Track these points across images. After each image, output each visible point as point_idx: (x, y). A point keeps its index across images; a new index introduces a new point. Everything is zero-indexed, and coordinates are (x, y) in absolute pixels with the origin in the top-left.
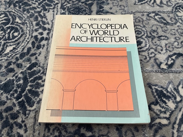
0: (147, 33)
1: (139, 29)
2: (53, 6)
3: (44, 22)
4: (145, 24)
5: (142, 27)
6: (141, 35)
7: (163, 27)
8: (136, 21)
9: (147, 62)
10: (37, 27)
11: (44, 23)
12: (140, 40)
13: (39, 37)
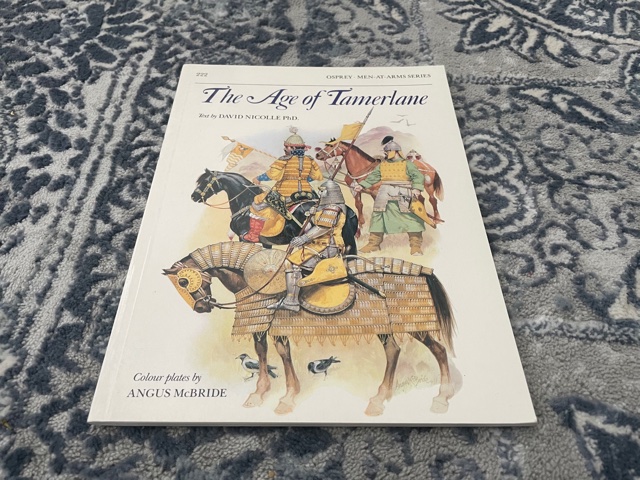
0: (522, 162)
1: (485, 145)
2: (119, 58)
3: (69, 116)
4: (512, 127)
5: (495, 135)
6: (498, 169)
7: (591, 138)
8: (468, 113)
9: (535, 285)
10: (32, 138)
11: (65, 120)
12: (494, 189)
13: (34, 173)
